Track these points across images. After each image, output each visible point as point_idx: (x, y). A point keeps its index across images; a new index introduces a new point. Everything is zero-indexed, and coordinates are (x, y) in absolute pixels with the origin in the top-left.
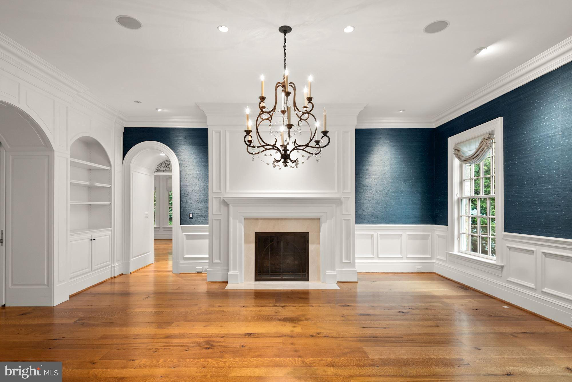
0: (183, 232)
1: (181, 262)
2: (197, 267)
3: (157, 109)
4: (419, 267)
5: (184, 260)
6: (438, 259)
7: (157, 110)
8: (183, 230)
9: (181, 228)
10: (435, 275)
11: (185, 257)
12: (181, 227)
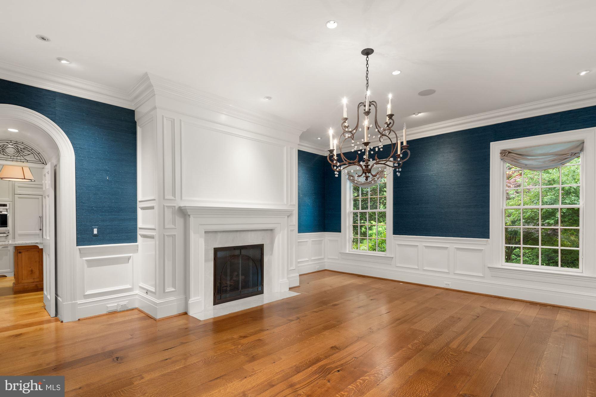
0: (81, 257)
1: (79, 302)
2: (108, 306)
3: (60, 59)
4: (318, 267)
5: (85, 299)
6: (329, 258)
7: (60, 61)
8: (82, 254)
9: (78, 252)
10: (326, 271)
11: (86, 293)
12: (79, 249)
